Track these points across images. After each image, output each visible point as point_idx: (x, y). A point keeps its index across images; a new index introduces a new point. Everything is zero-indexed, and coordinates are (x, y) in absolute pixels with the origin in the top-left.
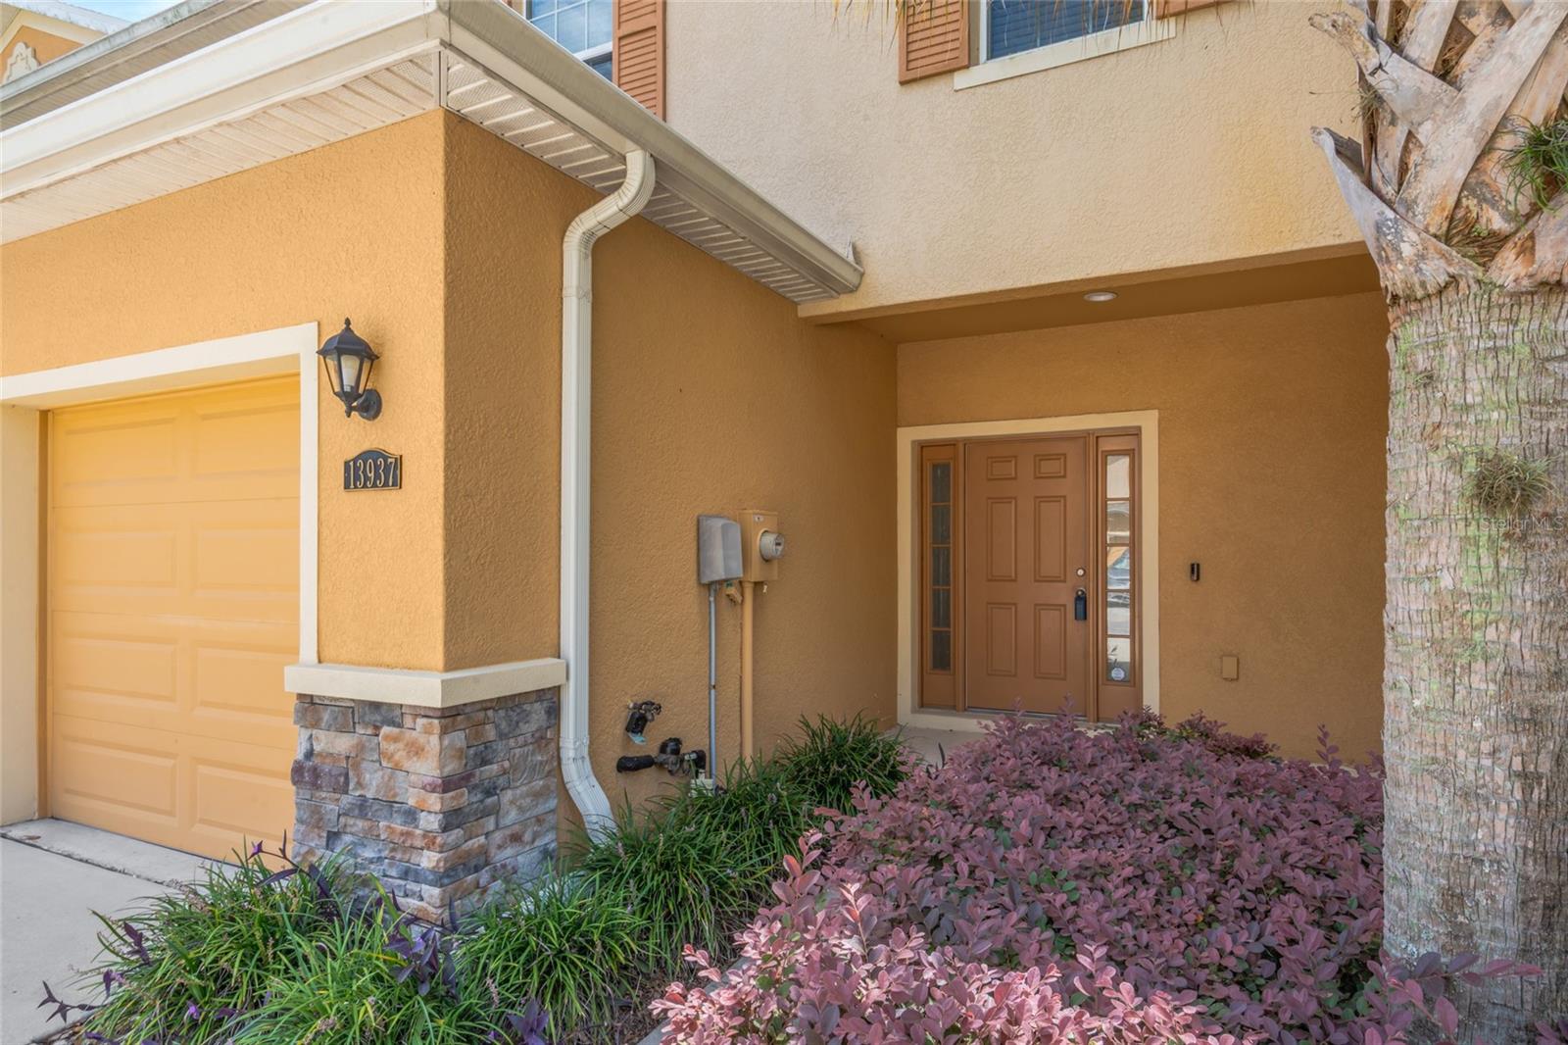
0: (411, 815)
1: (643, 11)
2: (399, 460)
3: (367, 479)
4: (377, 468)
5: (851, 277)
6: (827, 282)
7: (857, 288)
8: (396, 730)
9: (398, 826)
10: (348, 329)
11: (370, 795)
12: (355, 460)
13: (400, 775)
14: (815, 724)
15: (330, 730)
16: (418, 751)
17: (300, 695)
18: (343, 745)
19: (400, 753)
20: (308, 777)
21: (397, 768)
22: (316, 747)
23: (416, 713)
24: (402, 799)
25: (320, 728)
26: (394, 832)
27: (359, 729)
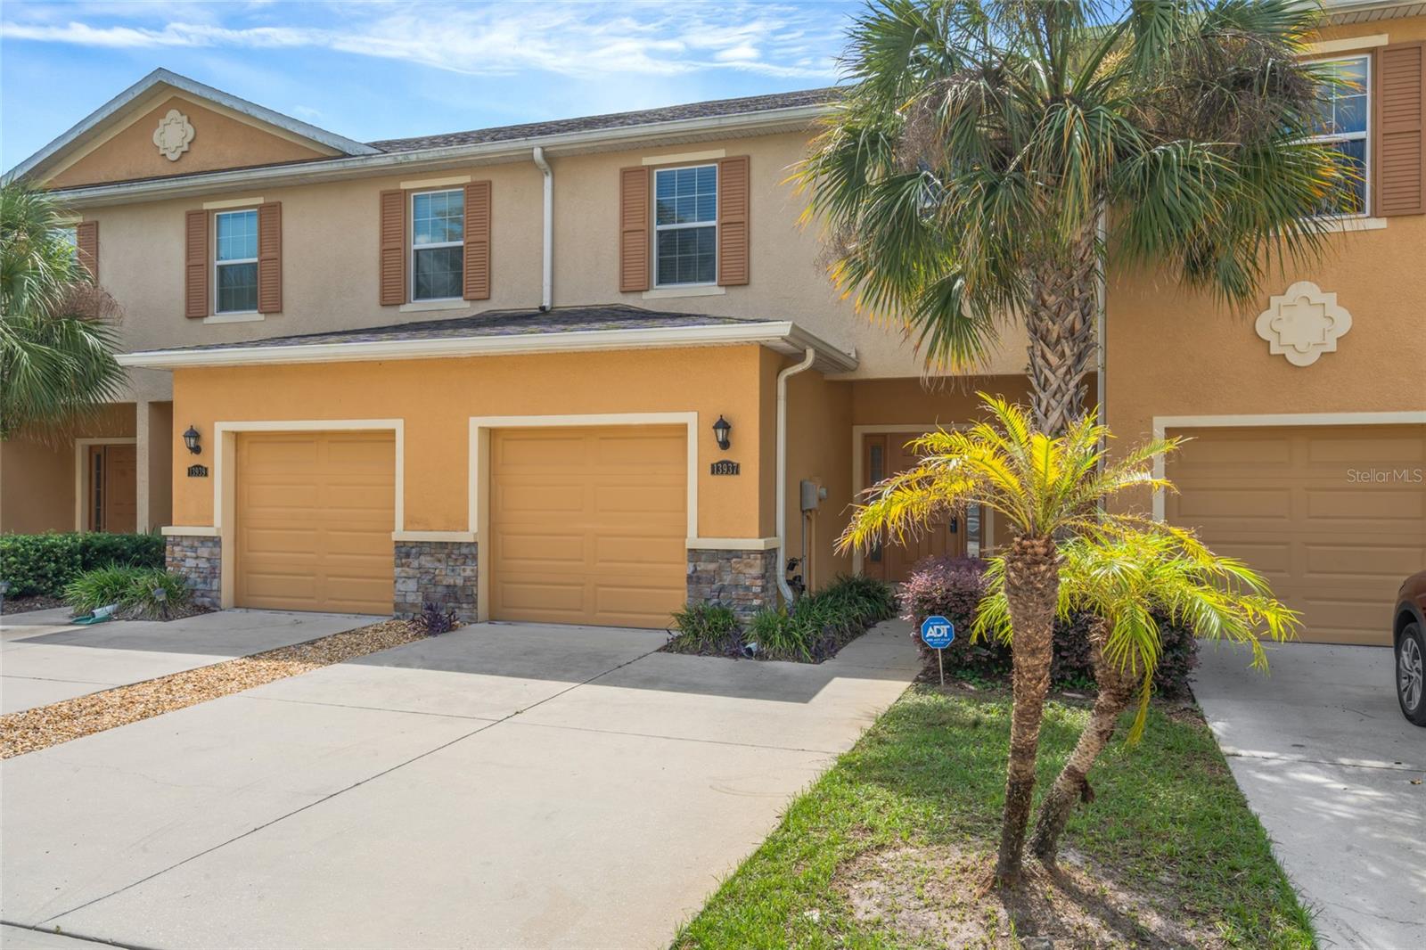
0: (748, 588)
1: (736, 212)
2: (738, 465)
3: (723, 471)
4: (728, 467)
5: (853, 365)
6: (843, 368)
7: (856, 369)
8: (739, 560)
9: (741, 592)
10: (721, 419)
11: (726, 583)
12: (717, 464)
13: (741, 576)
14: (841, 576)
15: (705, 562)
16: (751, 566)
17: (690, 550)
18: (712, 566)
19: (741, 567)
20: (694, 580)
21: (740, 572)
22: (698, 569)
23: (749, 552)
24: (743, 583)
25: (700, 561)
26: (739, 595)
27: (720, 561)
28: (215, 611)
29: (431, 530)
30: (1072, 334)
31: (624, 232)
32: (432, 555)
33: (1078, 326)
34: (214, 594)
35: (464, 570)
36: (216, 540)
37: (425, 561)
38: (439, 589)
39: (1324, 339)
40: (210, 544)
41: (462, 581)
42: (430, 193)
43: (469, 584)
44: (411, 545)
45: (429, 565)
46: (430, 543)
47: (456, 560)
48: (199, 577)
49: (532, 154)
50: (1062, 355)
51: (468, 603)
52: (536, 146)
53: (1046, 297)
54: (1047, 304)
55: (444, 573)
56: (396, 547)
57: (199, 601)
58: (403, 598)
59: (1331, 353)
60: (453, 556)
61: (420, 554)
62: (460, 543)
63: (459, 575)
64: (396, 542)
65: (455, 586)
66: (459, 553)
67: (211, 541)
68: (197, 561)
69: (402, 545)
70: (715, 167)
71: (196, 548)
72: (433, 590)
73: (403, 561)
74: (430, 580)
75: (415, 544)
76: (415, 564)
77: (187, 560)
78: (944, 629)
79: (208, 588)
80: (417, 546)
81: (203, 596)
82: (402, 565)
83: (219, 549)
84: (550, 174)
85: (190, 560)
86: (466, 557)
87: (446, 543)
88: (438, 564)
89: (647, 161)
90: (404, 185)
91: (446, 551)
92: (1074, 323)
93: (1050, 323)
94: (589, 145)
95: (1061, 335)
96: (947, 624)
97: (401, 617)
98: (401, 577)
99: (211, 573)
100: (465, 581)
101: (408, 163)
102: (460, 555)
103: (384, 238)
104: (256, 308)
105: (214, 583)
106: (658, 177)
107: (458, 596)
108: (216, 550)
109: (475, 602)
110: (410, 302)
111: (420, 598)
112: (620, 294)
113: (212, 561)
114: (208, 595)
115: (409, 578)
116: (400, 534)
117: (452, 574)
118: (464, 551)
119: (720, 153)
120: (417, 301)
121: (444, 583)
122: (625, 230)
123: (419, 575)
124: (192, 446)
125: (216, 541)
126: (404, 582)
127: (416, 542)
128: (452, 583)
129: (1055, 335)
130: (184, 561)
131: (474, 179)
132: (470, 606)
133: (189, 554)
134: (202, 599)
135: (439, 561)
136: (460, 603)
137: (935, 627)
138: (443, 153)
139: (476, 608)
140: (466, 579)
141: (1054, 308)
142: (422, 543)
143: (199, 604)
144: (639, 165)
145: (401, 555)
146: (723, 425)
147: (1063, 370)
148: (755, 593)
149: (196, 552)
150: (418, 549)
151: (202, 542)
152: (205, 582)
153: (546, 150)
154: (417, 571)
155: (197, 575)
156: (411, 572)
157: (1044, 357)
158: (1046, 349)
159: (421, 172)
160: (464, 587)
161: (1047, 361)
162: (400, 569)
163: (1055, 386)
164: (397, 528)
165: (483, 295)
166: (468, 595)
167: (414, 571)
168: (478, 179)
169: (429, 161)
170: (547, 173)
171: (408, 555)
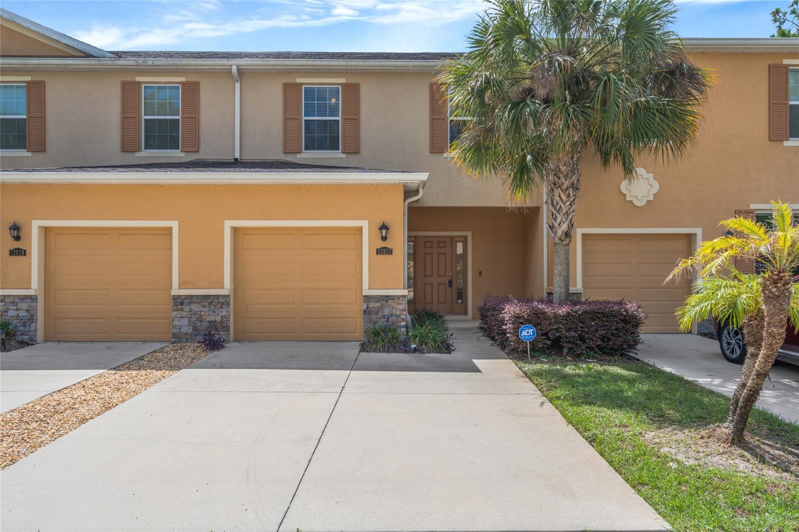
0: (398, 316)
1: (352, 113)
2: (392, 250)
3: (383, 253)
4: (386, 251)
8: (393, 300)
9: (394, 318)
10: (384, 224)
11: (385, 314)
12: (380, 249)
13: (394, 310)
15: (373, 302)
16: (400, 304)
17: (364, 296)
18: (378, 305)
19: (395, 305)
20: (368, 312)
21: (394, 308)
22: (370, 306)
23: (399, 297)
24: (395, 313)
25: (371, 302)
26: (393, 320)
27: (382, 302)
28: (33, 344)
29: (198, 288)
30: (573, 186)
31: (286, 119)
32: (199, 303)
33: (575, 182)
34: (31, 333)
35: (221, 312)
36: (33, 297)
37: (195, 307)
38: (204, 324)
39: (648, 194)
40: (29, 301)
41: (220, 318)
42: (156, 85)
43: (225, 320)
44: (184, 297)
45: (196, 309)
46: (198, 296)
47: (216, 306)
48: (19, 322)
49: (231, 69)
50: (569, 196)
51: (224, 331)
52: (234, 64)
53: (561, 167)
54: (562, 171)
55: (207, 314)
56: (173, 299)
57: (19, 338)
58: (179, 330)
59: (651, 201)
60: (214, 304)
61: (191, 303)
62: (218, 295)
63: (218, 314)
64: (173, 296)
65: (215, 321)
66: (218, 302)
67: (29, 298)
68: (18, 312)
69: (178, 297)
70: (339, 88)
71: (17, 303)
72: (200, 324)
73: (179, 307)
74: (198, 318)
75: (187, 297)
76: (187, 309)
77: (9, 311)
78: (531, 331)
79: (27, 329)
80: (188, 298)
81: (22, 334)
82: (178, 310)
83: (36, 304)
84: (239, 81)
85: (12, 311)
86: (223, 303)
87: (209, 296)
88: (203, 309)
89: (299, 80)
90: (138, 79)
91: (209, 301)
92: (574, 181)
93: (564, 180)
94: (267, 67)
95: (569, 186)
96: (532, 328)
97: (177, 342)
98: (177, 317)
99: (29, 319)
100: (222, 318)
101: (145, 66)
102: (219, 302)
103: (124, 110)
104: (25, 148)
105: (32, 326)
106: (305, 90)
107: (217, 327)
108: (34, 304)
109: (229, 331)
110: (142, 151)
111: (191, 330)
112: (283, 154)
113: (30, 312)
114: (27, 334)
115: (182, 318)
116: (176, 291)
117: (213, 314)
118: (222, 300)
119: (343, 80)
120: (146, 151)
121: (208, 320)
122: (287, 118)
123: (189, 316)
124: (15, 235)
125: (33, 299)
126: (179, 320)
127: (188, 296)
128: (213, 320)
129: (566, 186)
130: (7, 312)
131: (187, 80)
132: (226, 333)
133: (11, 307)
134: (21, 337)
135: (204, 307)
136: (218, 331)
137: (526, 331)
138: (171, 62)
139: (229, 334)
140: (224, 317)
141: (565, 173)
142: (192, 296)
143: (20, 340)
144: (294, 82)
145: (178, 304)
146: (384, 227)
147: (569, 203)
148: (402, 319)
149: (16, 306)
150: (189, 300)
151: (22, 299)
152: (24, 325)
153: (240, 67)
154: (189, 313)
155: (18, 321)
156: (184, 314)
157: (560, 196)
158: (561, 192)
159: (150, 72)
160: (221, 322)
161: (561, 198)
162: (176, 313)
163: (564, 211)
164: (173, 287)
165: (194, 149)
166: (224, 326)
167: (187, 313)
168: (190, 80)
169: (161, 66)
170: (237, 81)
171: (182, 304)
